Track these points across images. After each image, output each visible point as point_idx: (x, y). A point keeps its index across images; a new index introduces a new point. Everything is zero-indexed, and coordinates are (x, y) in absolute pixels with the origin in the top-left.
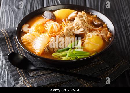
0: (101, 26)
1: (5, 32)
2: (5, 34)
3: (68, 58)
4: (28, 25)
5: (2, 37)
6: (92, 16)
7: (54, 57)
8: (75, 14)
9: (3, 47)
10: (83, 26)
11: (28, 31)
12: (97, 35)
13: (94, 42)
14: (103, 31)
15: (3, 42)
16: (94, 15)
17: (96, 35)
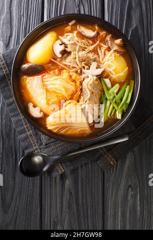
4: (31, 105)
6: (70, 24)
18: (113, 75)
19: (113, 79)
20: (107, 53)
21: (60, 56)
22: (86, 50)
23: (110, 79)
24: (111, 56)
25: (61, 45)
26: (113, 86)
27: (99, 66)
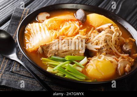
0: (128, 54)
1: (26, 12)
2: (24, 14)
3: (54, 71)
4: (48, 15)
5: (19, 15)
6: (130, 38)
7: (43, 62)
8: (109, 26)
9: (12, 27)
10: (103, 43)
11: (42, 20)
12: (111, 62)
13: (99, 67)
14: (123, 60)
15: (16, 22)
16: (133, 38)
17: (110, 60)
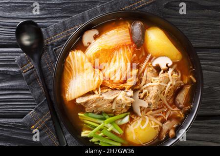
4: (96, 32)
6: (191, 76)
18: (133, 127)
19: (128, 127)
20: (159, 119)
21: (154, 64)
22: (162, 94)
23: (128, 123)
24: (156, 124)
25: (167, 65)
26: (121, 126)
27: (143, 110)
